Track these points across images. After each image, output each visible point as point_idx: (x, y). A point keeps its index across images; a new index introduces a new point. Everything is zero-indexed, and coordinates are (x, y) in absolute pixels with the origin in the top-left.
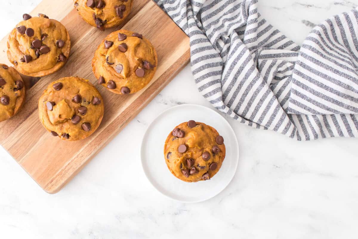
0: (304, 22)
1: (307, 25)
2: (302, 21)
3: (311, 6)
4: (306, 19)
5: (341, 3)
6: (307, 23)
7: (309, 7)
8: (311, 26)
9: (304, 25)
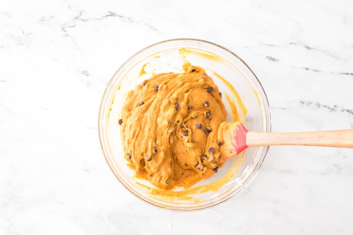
0: (267, 57)
1: (270, 60)
2: (266, 57)
3: (272, 46)
4: (269, 56)
5: (295, 43)
6: (270, 58)
7: (271, 46)
8: (272, 60)
9: (268, 60)
